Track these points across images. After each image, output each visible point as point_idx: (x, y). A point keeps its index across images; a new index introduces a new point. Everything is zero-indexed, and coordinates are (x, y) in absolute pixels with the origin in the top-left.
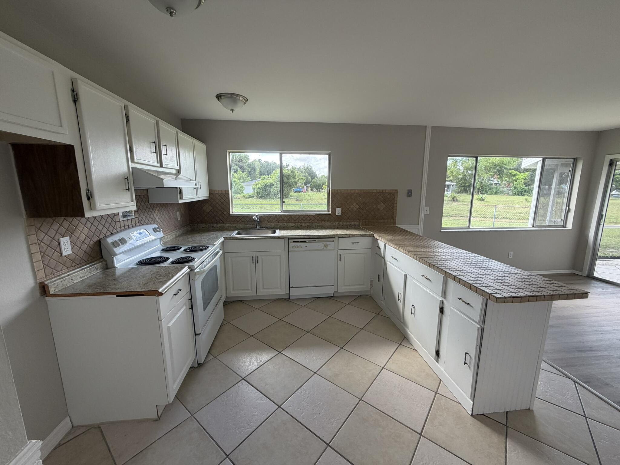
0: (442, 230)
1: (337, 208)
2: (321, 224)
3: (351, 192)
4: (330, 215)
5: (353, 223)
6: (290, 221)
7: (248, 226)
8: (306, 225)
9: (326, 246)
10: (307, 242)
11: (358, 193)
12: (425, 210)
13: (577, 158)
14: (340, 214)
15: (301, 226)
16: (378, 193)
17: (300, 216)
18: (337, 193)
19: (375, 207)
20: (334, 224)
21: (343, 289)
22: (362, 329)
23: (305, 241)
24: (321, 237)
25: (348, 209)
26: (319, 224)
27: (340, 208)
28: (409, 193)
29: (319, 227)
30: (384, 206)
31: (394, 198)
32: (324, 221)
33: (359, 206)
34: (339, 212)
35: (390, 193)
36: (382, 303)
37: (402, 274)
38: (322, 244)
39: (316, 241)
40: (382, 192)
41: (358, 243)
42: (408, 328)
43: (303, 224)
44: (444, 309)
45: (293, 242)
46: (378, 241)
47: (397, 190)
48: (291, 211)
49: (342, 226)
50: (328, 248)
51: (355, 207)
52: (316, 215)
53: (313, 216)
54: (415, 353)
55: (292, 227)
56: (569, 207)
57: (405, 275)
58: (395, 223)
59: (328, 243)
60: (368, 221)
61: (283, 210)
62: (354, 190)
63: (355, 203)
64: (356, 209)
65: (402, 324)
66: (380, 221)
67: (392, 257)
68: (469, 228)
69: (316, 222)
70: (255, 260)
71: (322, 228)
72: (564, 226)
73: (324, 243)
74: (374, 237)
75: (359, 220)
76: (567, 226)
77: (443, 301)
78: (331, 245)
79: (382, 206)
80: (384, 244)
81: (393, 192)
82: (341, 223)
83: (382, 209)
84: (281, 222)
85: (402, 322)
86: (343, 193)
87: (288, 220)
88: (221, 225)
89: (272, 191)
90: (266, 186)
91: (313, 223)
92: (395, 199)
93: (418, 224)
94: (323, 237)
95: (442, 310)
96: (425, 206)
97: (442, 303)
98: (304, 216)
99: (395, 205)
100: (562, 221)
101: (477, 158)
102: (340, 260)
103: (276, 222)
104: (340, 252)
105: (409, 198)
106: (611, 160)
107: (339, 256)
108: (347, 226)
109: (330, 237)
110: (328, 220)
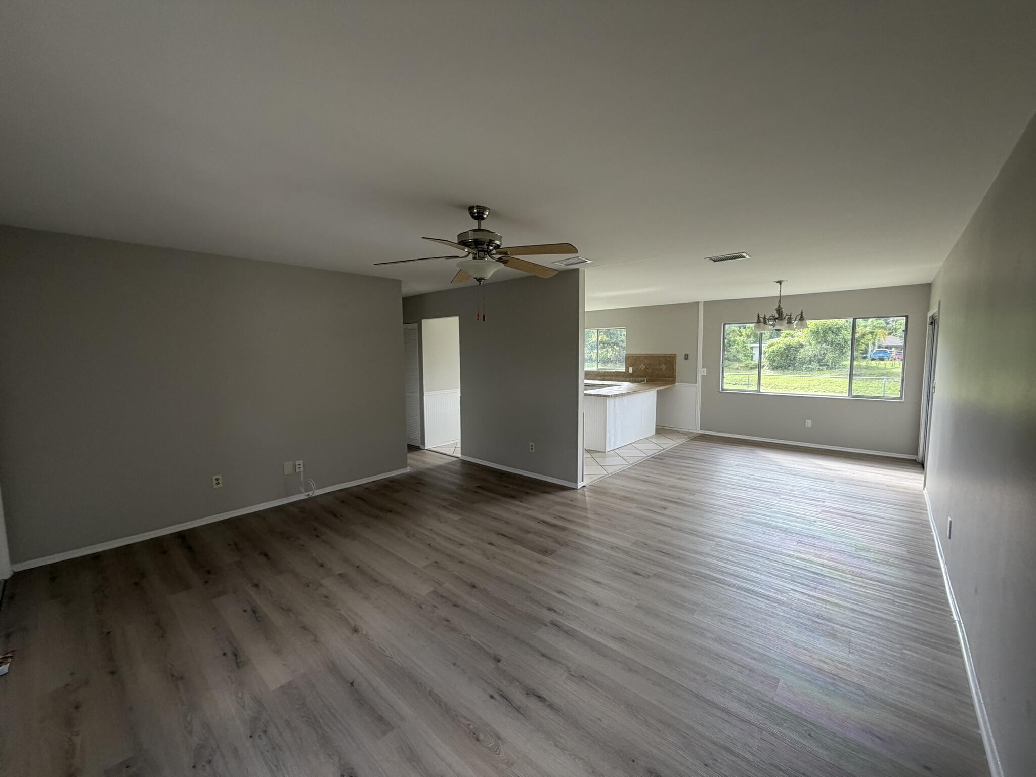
0: (724, 391)
1: (629, 368)
2: (618, 379)
3: (640, 356)
4: (625, 372)
5: (641, 379)
6: (599, 375)
8: (608, 379)
11: (645, 356)
14: (631, 372)
15: (605, 379)
16: (660, 356)
17: (605, 372)
18: (630, 357)
20: (629, 379)
25: (637, 368)
27: (632, 368)
31: (673, 360)
32: (620, 377)
33: (645, 366)
34: (631, 370)
40: (664, 356)
47: (675, 354)
49: (632, 381)
52: (616, 372)
53: (613, 372)
56: (904, 374)
58: (675, 381)
60: (652, 378)
62: (642, 354)
63: (642, 364)
68: (759, 391)
69: (615, 377)
76: (903, 398)
81: (673, 355)
82: (634, 379)
86: (634, 356)
92: (675, 361)
96: (702, 368)
105: (687, 361)
106: (931, 318)
108: (636, 381)
110: (623, 376)
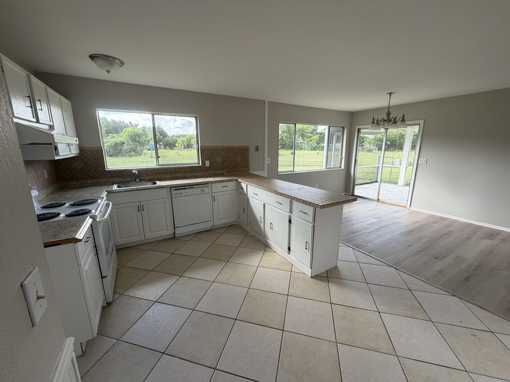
0: (279, 174)
1: (206, 161)
2: (194, 174)
3: (216, 148)
4: (201, 166)
5: (219, 172)
6: (167, 173)
7: (126, 180)
8: (182, 176)
9: (202, 191)
10: (187, 188)
11: (221, 149)
12: (267, 161)
13: (344, 127)
14: (209, 166)
15: (178, 176)
16: (236, 148)
17: (175, 168)
18: (205, 149)
19: (234, 159)
20: (205, 173)
21: (218, 222)
22: (238, 247)
23: (186, 189)
24: (199, 184)
25: (215, 161)
26: (192, 175)
27: (209, 161)
28: (257, 149)
29: (193, 177)
30: (241, 158)
31: (247, 152)
32: (196, 172)
33: (223, 158)
34: (207, 164)
35: (244, 149)
36: (248, 228)
37: (262, 203)
38: (199, 190)
39: (194, 187)
40: (238, 148)
41: (227, 186)
42: (267, 238)
43: (179, 175)
44: (291, 220)
45: (175, 189)
46: (241, 183)
47: (248, 147)
48: (166, 165)
49: (212, 175)
50: (204, 192)
51: (220, 159)
52: (190, 167)
53: (187, 168)
54: (275, 253)
55: (170, 178)
56: (342, 156)
57: (263, 204)
58: (249, 170)
59: (205, 188)
60: (230, 170)
61: (159, 164)
62: (218, 146)
63: (220, 156)
64: (220, 161)
65: (264, 238)
66: (238, 170)
67: (254, 193)
68: (293, 171)
69: (190, 173)
70: (140, 208)
71: (196, 177)
72: (340, 167)
73: (201, 188)
74: (238, 181)
75: (224, 169)
76: (342, 167)
77: (290, 215)
78: (207, 190)
79: (239, 158)
80: (246, 185)
81: (246, 147)
82: (210, 173)
83: (239, 160)
84: (159, 174)
85: (263, 236)
86: (210, 149)
87: (165, 172)
88: (96, 180)
89: (123, 149)
90: (116, 144)
91: (188, 174)
93: (264, 171)
94: (200, 184)
95: (290, 221)
96: (268, 158)
97: (290, 216)
98: (179, 168)
99: (248, 157)
100: (339, 164)
101: (295, 125)
102: (214, 201)
103: (154, 175)
104: (214, 195)
105: (257, 152)
106: (358, 129)
107: (213, 198)
108: (215, 175)
109: (205, 183)
110: (199, 171)
